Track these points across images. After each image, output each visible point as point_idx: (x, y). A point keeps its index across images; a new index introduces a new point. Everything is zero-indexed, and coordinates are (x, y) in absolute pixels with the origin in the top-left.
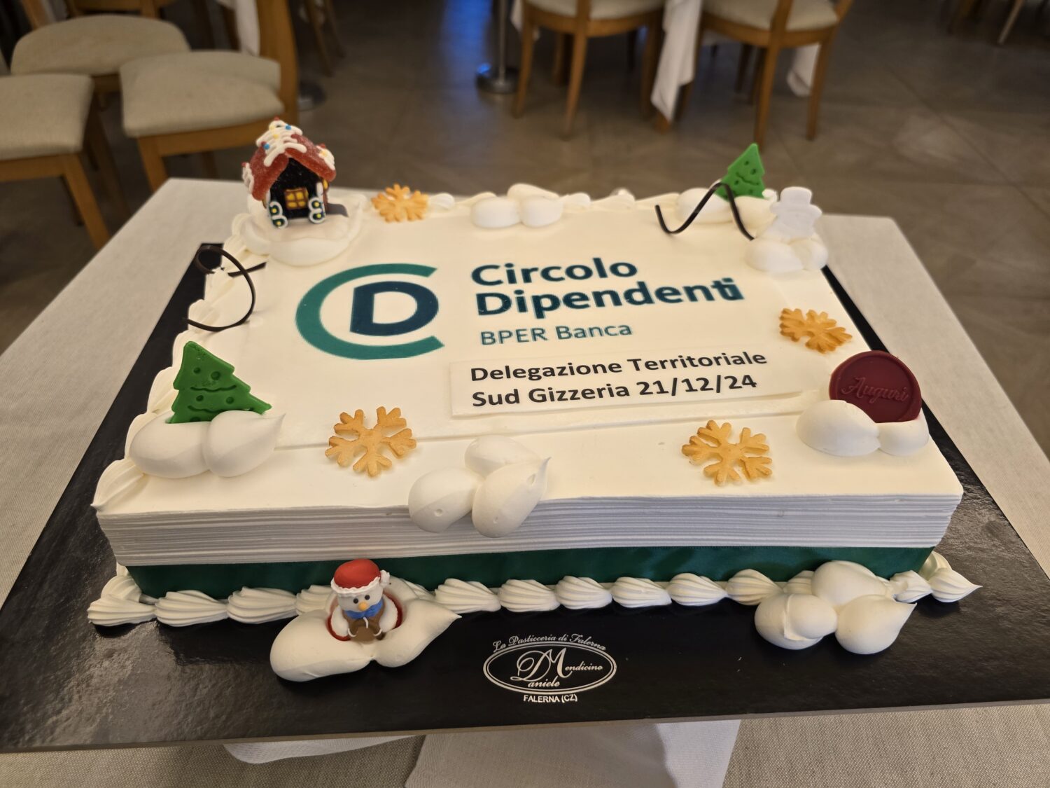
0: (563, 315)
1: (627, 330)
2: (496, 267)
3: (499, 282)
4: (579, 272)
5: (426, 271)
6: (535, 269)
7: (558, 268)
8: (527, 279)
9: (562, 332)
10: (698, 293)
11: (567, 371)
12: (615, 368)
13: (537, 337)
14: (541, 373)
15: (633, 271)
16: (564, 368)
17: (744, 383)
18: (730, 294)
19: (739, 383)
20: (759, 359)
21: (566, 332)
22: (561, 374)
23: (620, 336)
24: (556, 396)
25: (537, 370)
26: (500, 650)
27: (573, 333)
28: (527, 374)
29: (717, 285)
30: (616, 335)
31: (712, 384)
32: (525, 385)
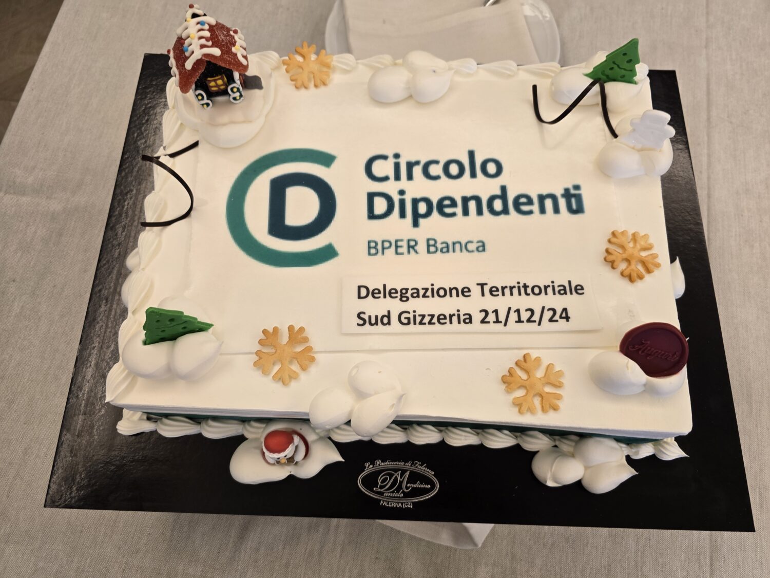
0: (435, 225)
1: (482, 247)
2: (385, 157)
3: (386, 179)
4: (454, 169)
5: (326, 159)
6: (417, 163)
7: (437, 162)
8: (410, 177)
9: (431, 245)
10: (548, 203)
11: (429, 293)
12: (465, 292)
13: (411, 250)
14: (409, 295)
15: (499, 169)
16: (427, 290)
17: (561, 317)
18: (574, 207)
19: (557, 317)
20: (579, 290)
21: (434, 245)
22: (424, 296)
23: (476, 253)
24: (418, 319)
25: (407, 290)
26: (369, 468)
27: (439, 246)
28: (398, 295)
29: (567, 194)
30: (473, 251)
31: (536, 317)
32: (395, 306)
